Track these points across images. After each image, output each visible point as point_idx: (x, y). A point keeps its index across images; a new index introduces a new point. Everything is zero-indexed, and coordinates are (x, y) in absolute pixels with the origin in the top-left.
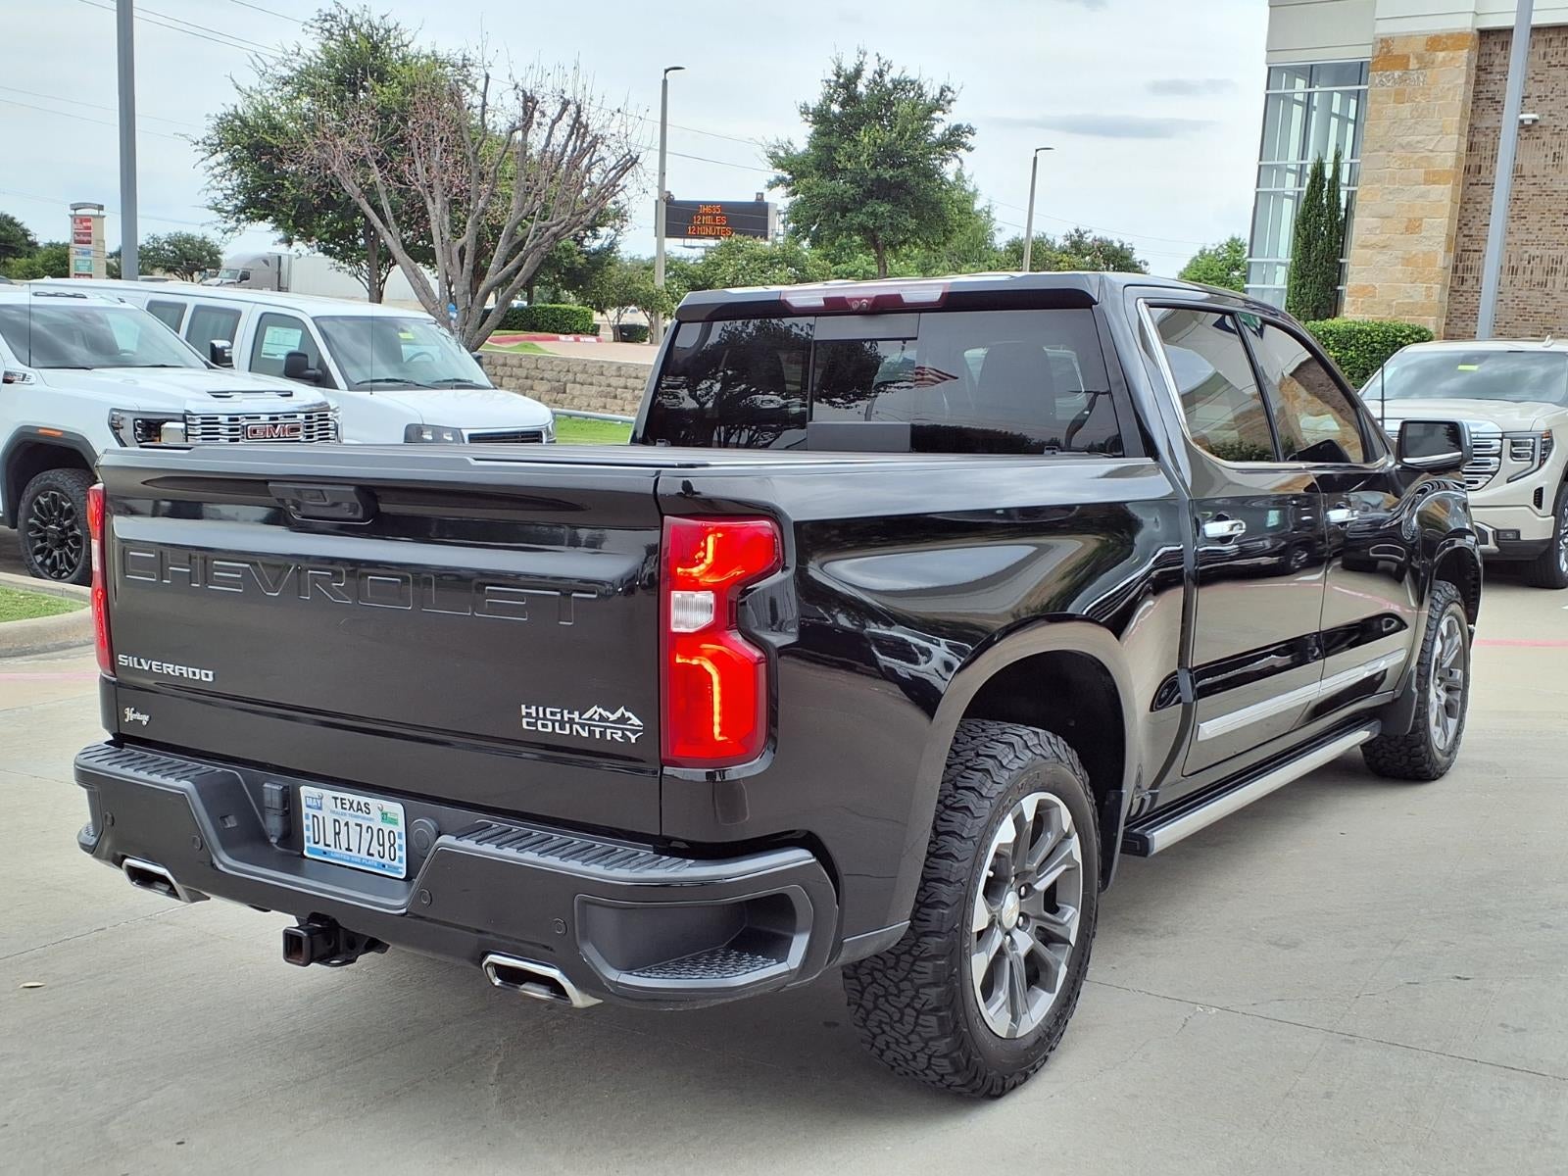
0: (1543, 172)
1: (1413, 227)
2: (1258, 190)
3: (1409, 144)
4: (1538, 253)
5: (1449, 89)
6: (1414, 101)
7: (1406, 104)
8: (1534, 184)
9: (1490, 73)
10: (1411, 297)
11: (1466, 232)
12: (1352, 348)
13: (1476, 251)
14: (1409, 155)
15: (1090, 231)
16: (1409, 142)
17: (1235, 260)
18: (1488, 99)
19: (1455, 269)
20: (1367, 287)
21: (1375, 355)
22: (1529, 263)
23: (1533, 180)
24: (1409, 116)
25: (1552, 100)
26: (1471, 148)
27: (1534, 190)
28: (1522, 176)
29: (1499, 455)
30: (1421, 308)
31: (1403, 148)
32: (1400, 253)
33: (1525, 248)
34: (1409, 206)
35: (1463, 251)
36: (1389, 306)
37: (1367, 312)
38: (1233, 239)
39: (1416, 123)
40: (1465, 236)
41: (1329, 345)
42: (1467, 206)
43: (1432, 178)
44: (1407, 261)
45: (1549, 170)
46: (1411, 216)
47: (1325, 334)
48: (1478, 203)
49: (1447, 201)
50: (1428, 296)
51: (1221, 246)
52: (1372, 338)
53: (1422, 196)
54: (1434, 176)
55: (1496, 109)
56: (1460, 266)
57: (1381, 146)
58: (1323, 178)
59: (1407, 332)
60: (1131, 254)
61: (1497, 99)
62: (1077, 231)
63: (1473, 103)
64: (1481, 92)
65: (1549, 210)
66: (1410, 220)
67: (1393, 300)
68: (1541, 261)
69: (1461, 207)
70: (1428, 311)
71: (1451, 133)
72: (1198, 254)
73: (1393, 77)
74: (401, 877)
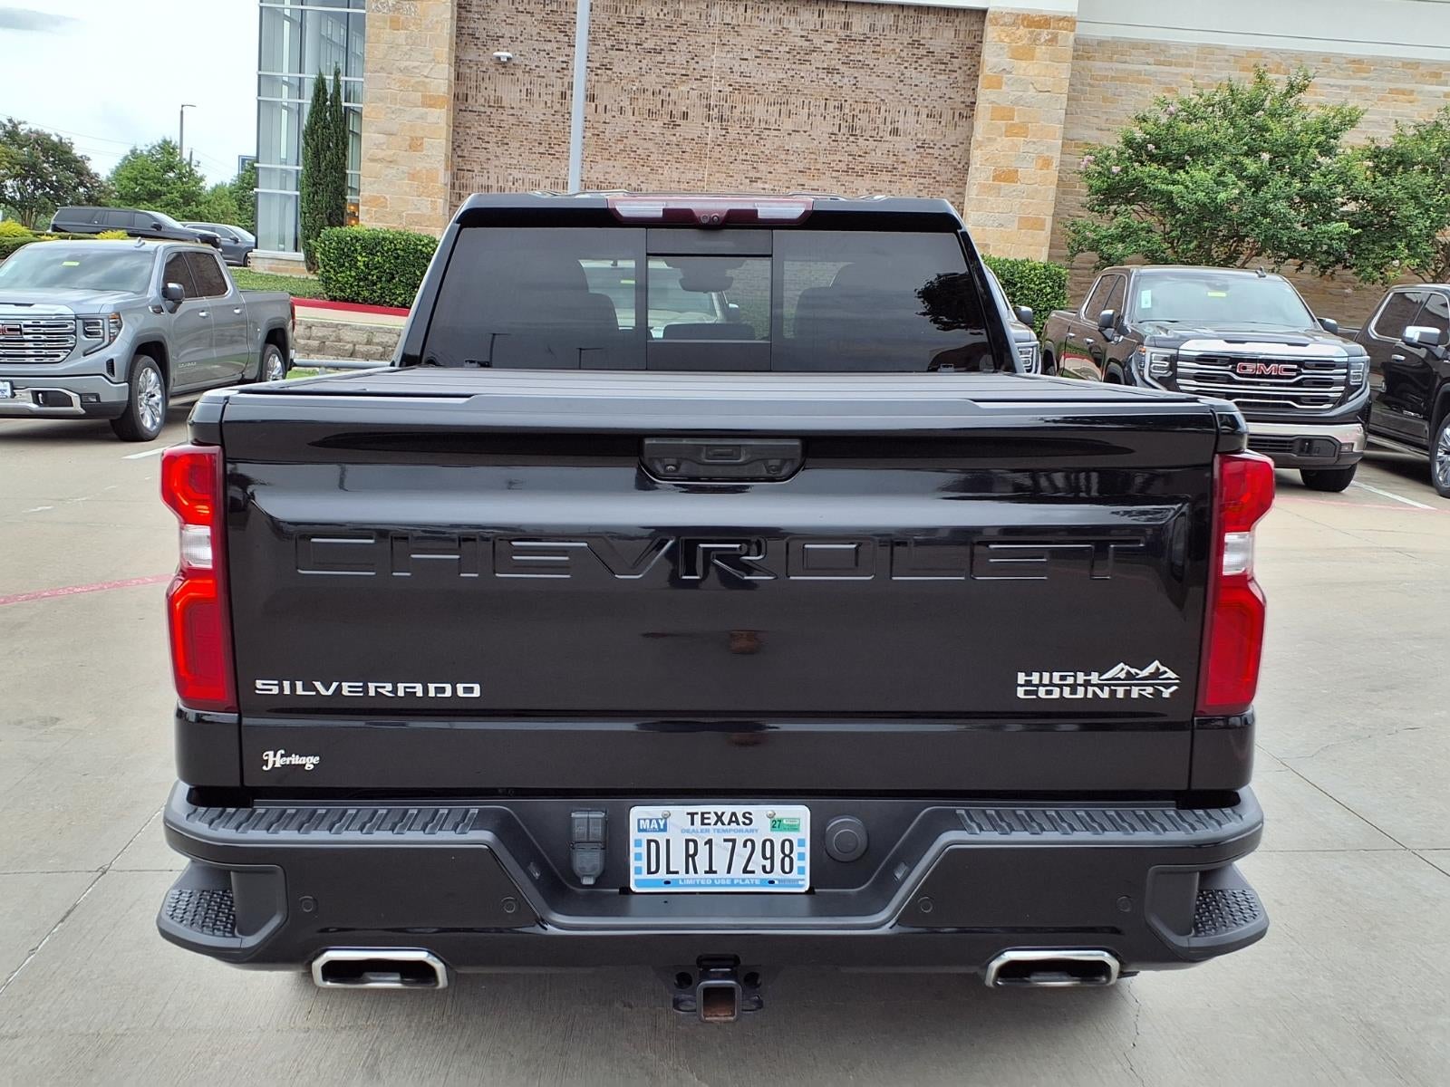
0: (519, 105)
1: (415, 145)
2: (260, 98)
3: (406, 68)
4: (520, 176)
5: (437, 22)
6: (407, 29)
7: (402, 31)
8: (513, 115)
9: (470, 11)
10: (419, 209)
11: (459, 153)
12: (378, 254)
13: (469, 171)
14: (407, 78)
15: (25, 123)
16: (406, 67)
17: (169, 161)
18: (468, 34)
19: (453, 186)
20: (379, 198)
21: (399, 261)
22: (514, 184)
23: (512, 112)
24: (404, 43)
25: (522, 42)
26: (458, 77)
27: (512, 120)
28: (501, 107)
30: (429, 219)
31: (401, 71)
32: (406, 169)
33: (509, 171)
34: (411, 126)
35: (458, 170)
36: (400, 216)
37: (381, 221)
38: (165, 141)
39: (411, 50)
40: (458, 156)
41: (356, 250)
42: (459, 130)
43: (429, 102)
44: (413, 176)
45: (524, 103)
46: (413, 135)
47: (351, 240)
48: (467, 127)
49: (443, 124)
50: (434, 209)
51: (154, 147)
52: (395, 245)
53: (422, 117)
54: (430, 100)
55: (476, 45)
56: (457, 183)
57: (381, 68)
58: (325, 92)
59: (426, 241)
60: (71, 148)
61: (477, 36)
62: (10, 121)
63: (457, 37)
64: (463, 28)
65: (526, 139)
66: (412, 139)
67: (403, 212)
68: (523, 183)
69: (453, 130)
70: (435, 222)
71: (442, 63)
72: (129, 153)
73: (388, 5)
74: (803, 890)
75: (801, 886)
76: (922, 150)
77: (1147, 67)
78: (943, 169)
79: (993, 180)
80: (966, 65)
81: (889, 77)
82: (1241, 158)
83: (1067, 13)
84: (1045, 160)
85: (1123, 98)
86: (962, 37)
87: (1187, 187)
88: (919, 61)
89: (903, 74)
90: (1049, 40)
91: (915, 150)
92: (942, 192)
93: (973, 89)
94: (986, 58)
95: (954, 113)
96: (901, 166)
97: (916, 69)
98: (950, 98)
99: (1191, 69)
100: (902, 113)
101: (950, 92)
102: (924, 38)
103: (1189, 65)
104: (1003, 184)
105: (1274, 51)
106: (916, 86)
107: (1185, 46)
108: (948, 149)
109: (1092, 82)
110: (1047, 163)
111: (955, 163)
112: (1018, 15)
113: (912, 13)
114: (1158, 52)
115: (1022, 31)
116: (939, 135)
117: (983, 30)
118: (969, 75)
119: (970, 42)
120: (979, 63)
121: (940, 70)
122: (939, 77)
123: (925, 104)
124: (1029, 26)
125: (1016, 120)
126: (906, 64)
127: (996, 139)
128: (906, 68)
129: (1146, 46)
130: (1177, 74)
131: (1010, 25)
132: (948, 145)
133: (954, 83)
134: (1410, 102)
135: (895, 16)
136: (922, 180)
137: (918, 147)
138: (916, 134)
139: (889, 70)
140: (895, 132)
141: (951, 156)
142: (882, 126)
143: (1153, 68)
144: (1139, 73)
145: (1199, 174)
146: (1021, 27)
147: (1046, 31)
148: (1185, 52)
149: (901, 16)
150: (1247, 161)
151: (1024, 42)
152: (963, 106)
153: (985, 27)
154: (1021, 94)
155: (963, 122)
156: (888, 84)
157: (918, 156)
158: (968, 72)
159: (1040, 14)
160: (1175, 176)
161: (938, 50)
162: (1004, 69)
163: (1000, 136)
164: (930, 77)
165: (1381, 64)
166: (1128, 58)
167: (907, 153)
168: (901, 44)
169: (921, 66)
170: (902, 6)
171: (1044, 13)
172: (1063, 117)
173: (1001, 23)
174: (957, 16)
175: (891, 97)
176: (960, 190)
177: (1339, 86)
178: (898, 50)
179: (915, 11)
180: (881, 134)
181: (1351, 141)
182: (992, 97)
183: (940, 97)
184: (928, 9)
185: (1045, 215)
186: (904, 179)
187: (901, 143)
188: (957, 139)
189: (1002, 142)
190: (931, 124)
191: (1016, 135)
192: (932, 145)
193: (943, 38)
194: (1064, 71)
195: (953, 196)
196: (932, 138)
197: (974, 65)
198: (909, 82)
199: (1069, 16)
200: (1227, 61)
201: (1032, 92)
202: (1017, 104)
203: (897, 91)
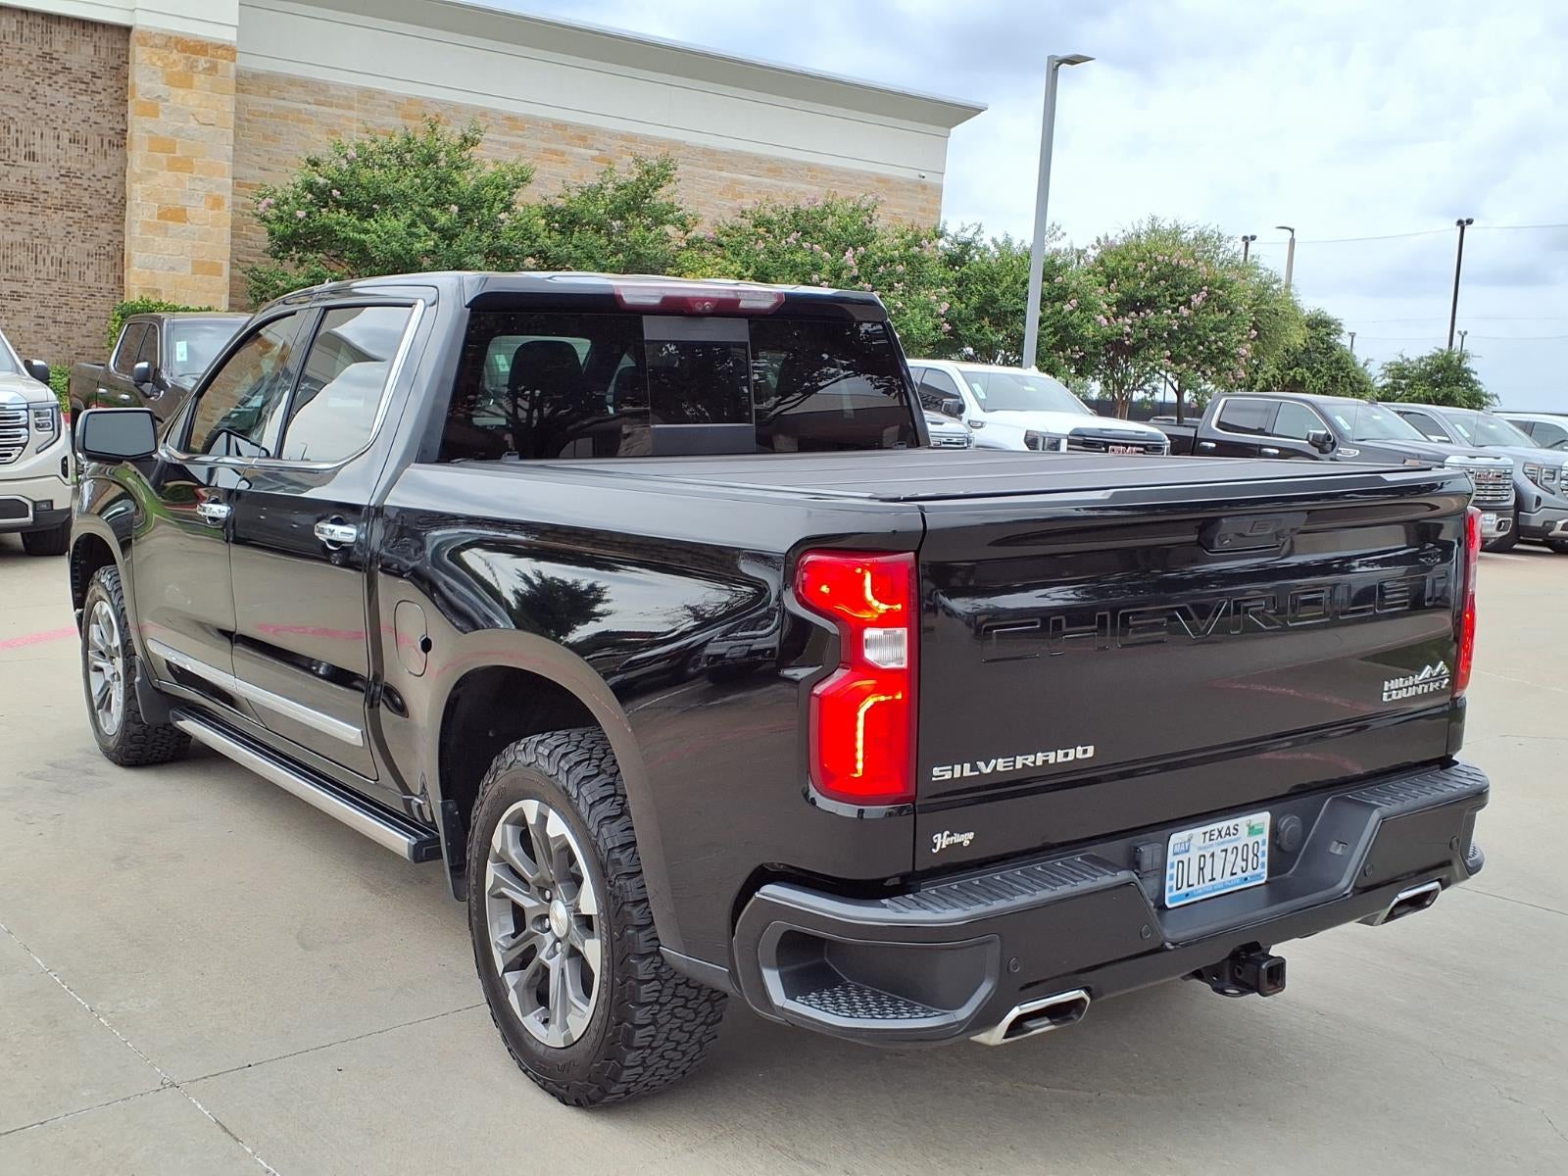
29: (27, 427)
74: (1263, 881)
75: (1263, 878)
76: (67, 179)
77: (307, 106)
78: (94, 202)
79: (158, 219)
80: (112, 87)
81: (17, 92)
82: (429, 209)
83: (224, 40)
84: (215, 199)
85: (285, 137)
86: (103, 54)
87: (379, 236)
88: (54, 77)
89: (35, 91)
90: (208, 69)
91: (58, 179)
92: (97, 228)
93: (123, 115)
94: (137, 81)
95: (102, 140)
96: (42, 197)
97: (50, 85)
98: (96, 123)
99: (352, 112)
100: (38, 136)
101: (94, 117)
102: (57, 51)
103: (351, 108)
104: (170, 223)
105: (434, 101)
106: (52, 105)
107: (344, 87)
108: (99, 180)
109: (251, 117)
110: (217, 203)
111: (108, 196)
112: (170, 38)
113: (39, 21)
114: (318, 92)
115: (175, 55)
116: (86, 164)
117: (128, 50)
118: (116, 99)
119: (114, 62)
120: (127, 85)
121: (80, 90)
122: (80, 98)
123: (66, 126)
124: (183, 51)
125: (178, 154)
126: (37, 79)
127: (156, 174)
128: (37, 83)
129: (305, 84)
130: (340, 116)
131: (161, 48)
132: (99, 176)
133: (98, 108)
134: (563, 163)
135: (17, 22)
136: (70, 214)
137: (61, 175)
138: (58, 161)
139: (17, 84)
140: (31, 156)
141: (103, 188)
142: (13, 149)
143: (314, 108)
144: (300, 111)
145: (391, 224)
146: (175, 51)
147: (203, 58)
148: (345, 94)
149: (26, 22)
150: (435, 212)
151: (179, 68)
152: (112, 132)
153: (130, 46)
154: (181, 124)
155: (113, 151)
156: (16, 101)
157: (63, 187)
158: (115, 95)
159: (195, 39)
160: (365, 224)
161: (75, 67)
162: (159, 96)
163: (162, 170)
164: (68, 96)
165: (534, 122)
166: (286, 96)
167: (48, 182)
168: (30, 55)
169: (56, 82)
170: (26, 12)
171: (198, 38)
172: (231, 153)
173: (152, 43)
174: (96, 30)
175: (21, 115)
176: (118, 227)
177: (498, 142)
178: (25, 62)
179: (43, 18)
180: (13, 157)
181: (527, 198)
182: (148, 126)
183: (84, 121)
184: (59, 19)
185: (221, 259)
186: (48, 212)
187: (39, 170)
188: (109, 170)
189: (165, 178)
190: (75, 151)
191: (179, 170)
192: (78, 175)
193: (82, 55)
194: (228, 103)
195: (110, 234)
196: (78, 166)
197: (121, 89)
198: (43, 100)
199: (228, 44)
200: (389, 107)
201: (193, 124)
202: (178, 136)
203: (28, 109)
